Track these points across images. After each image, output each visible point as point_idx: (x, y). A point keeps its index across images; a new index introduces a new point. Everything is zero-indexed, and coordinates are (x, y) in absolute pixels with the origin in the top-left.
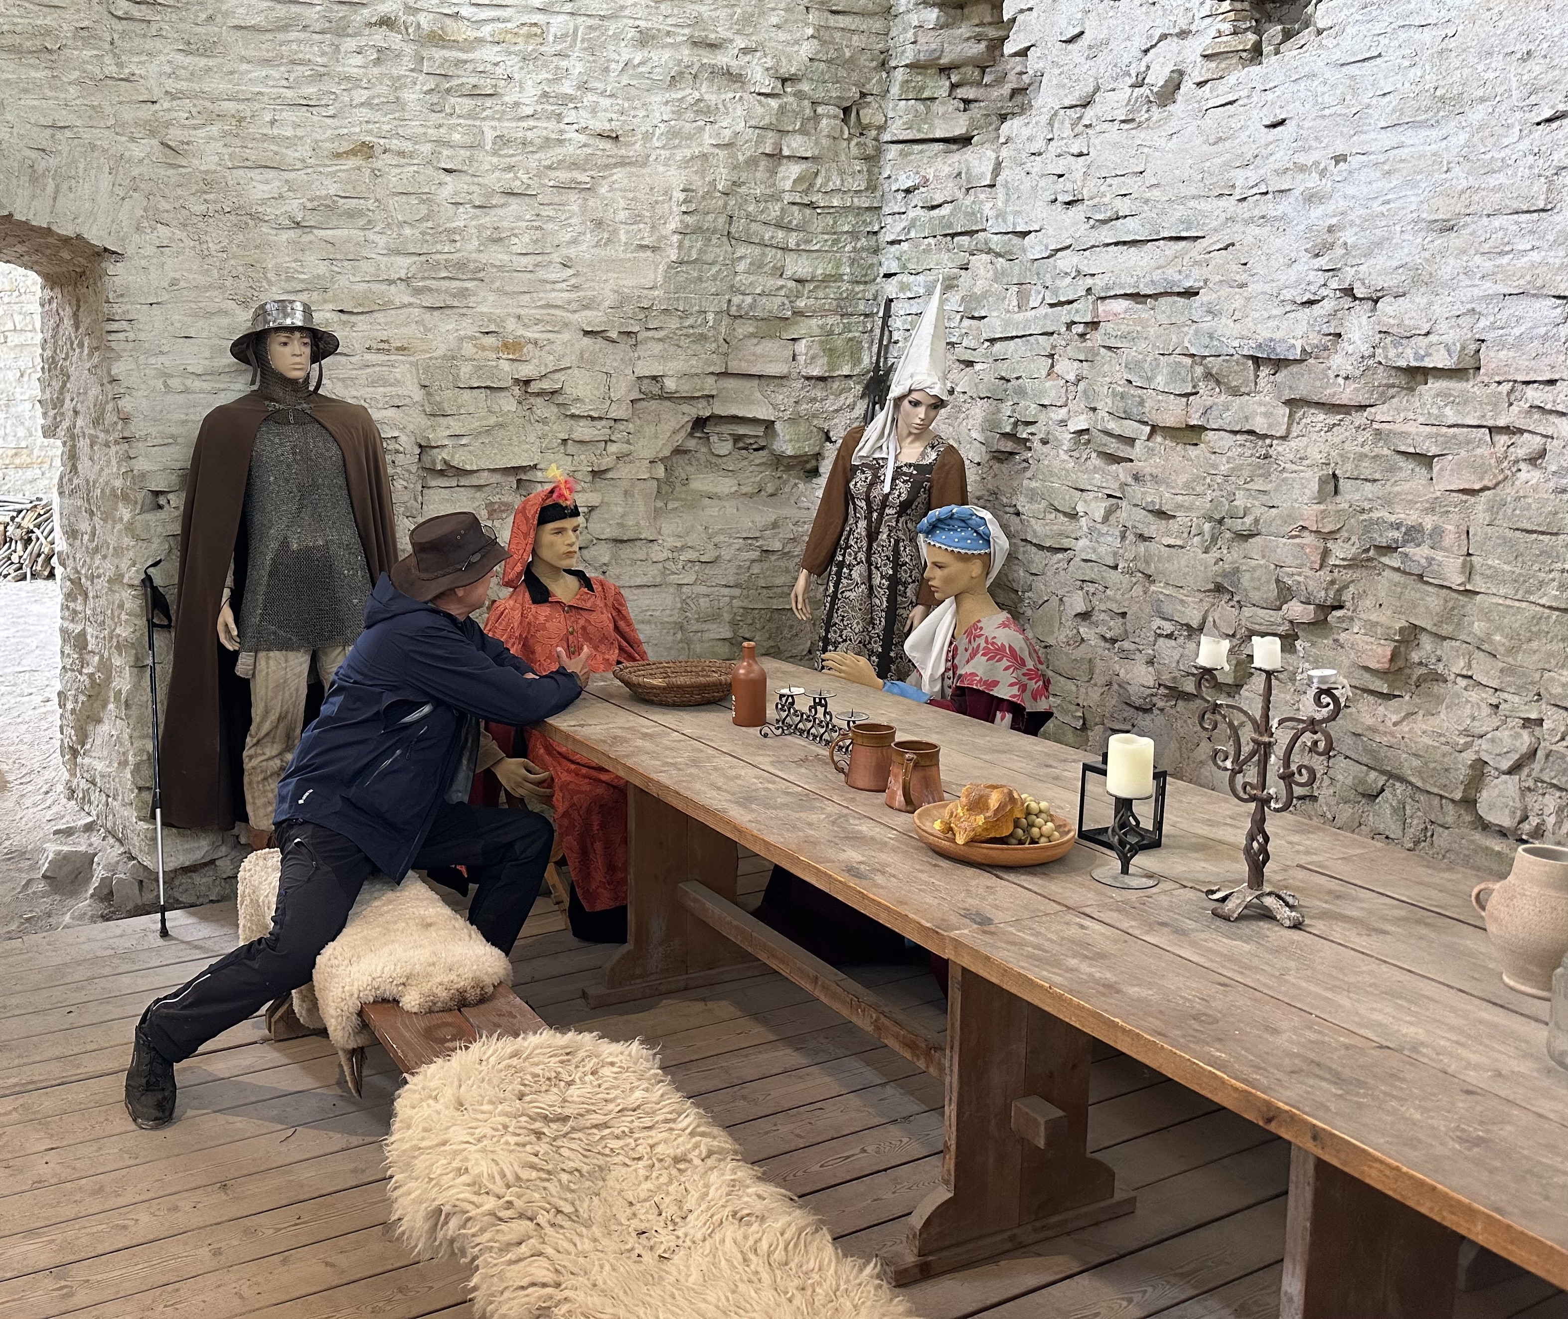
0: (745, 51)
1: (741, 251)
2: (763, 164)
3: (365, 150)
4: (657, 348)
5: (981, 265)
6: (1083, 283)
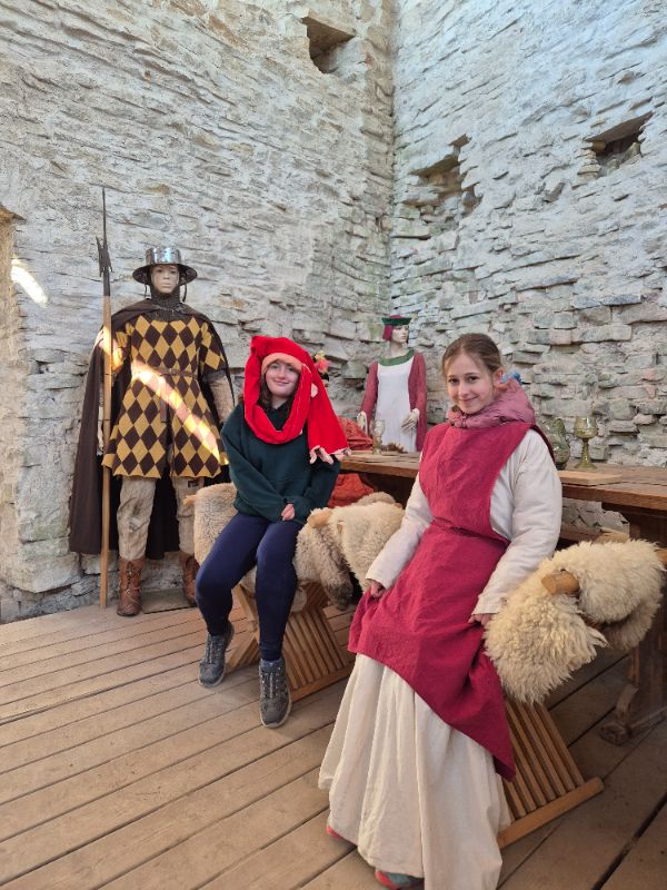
0: (339, 181)
1: (338, 274)
2: (346, 235)
3: (165, 189)
4: (302, 316)
5: (448, 285)
6: (509, 286)
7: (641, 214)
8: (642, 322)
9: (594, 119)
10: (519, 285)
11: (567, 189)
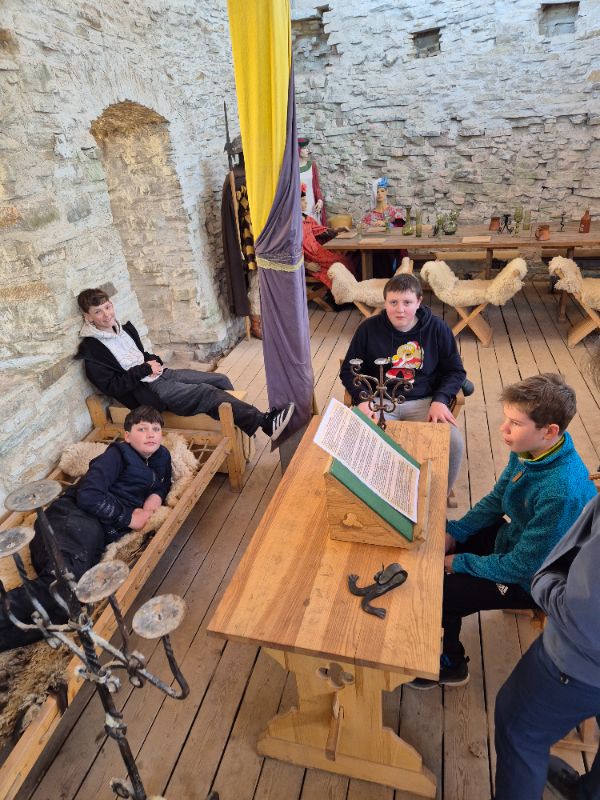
5: (320, 112)
6: (365, 119)
7: (442, 88)
8: (441, 146)
9: (415, 22)
10: (372, 119)
11: (399, 61)
